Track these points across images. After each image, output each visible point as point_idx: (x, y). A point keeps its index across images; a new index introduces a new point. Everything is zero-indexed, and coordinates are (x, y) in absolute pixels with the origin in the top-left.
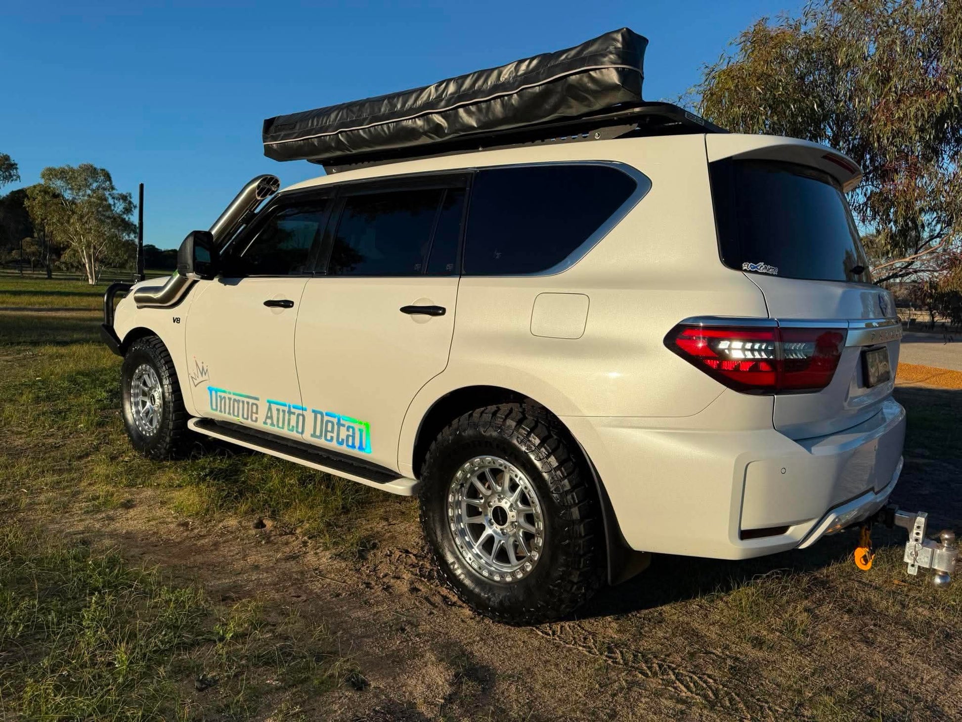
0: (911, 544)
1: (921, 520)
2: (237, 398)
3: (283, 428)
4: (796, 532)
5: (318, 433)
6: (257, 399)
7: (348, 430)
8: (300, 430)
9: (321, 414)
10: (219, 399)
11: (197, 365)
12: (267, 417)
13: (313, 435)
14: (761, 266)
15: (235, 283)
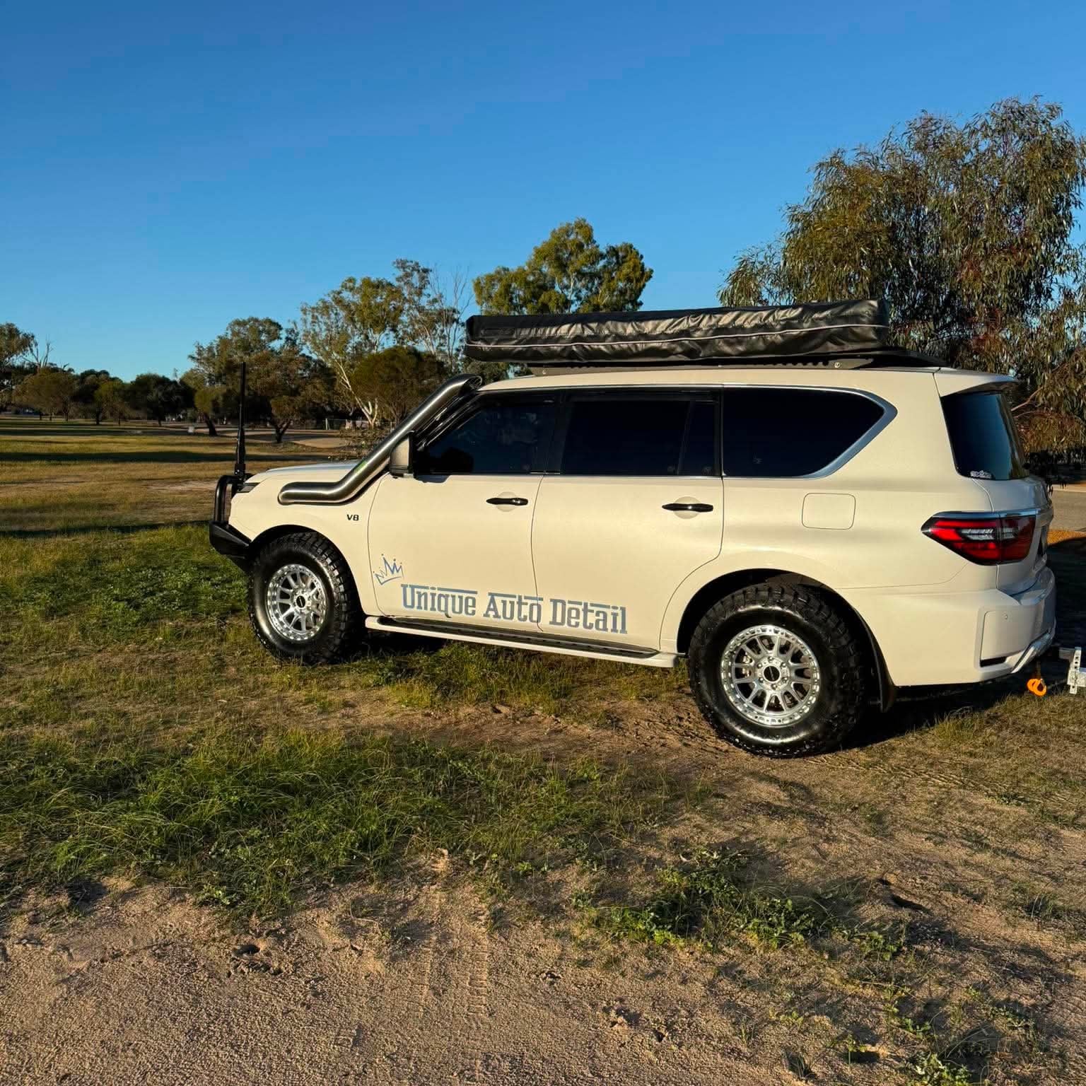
0: (1071, 670)
1: (1079, 652)
2: (444, 593)
3: (512, 617)
4: (1011, 661)
5: (559, 619)
6: (475, 593)
7: (598, 614)
8: (535, 618)
9: (563, 603)
10: (416, 596)
11: (386, 562)
12: (489, 609)
13: (554, 622)
14: (982, 474)
15: (442, 481)
